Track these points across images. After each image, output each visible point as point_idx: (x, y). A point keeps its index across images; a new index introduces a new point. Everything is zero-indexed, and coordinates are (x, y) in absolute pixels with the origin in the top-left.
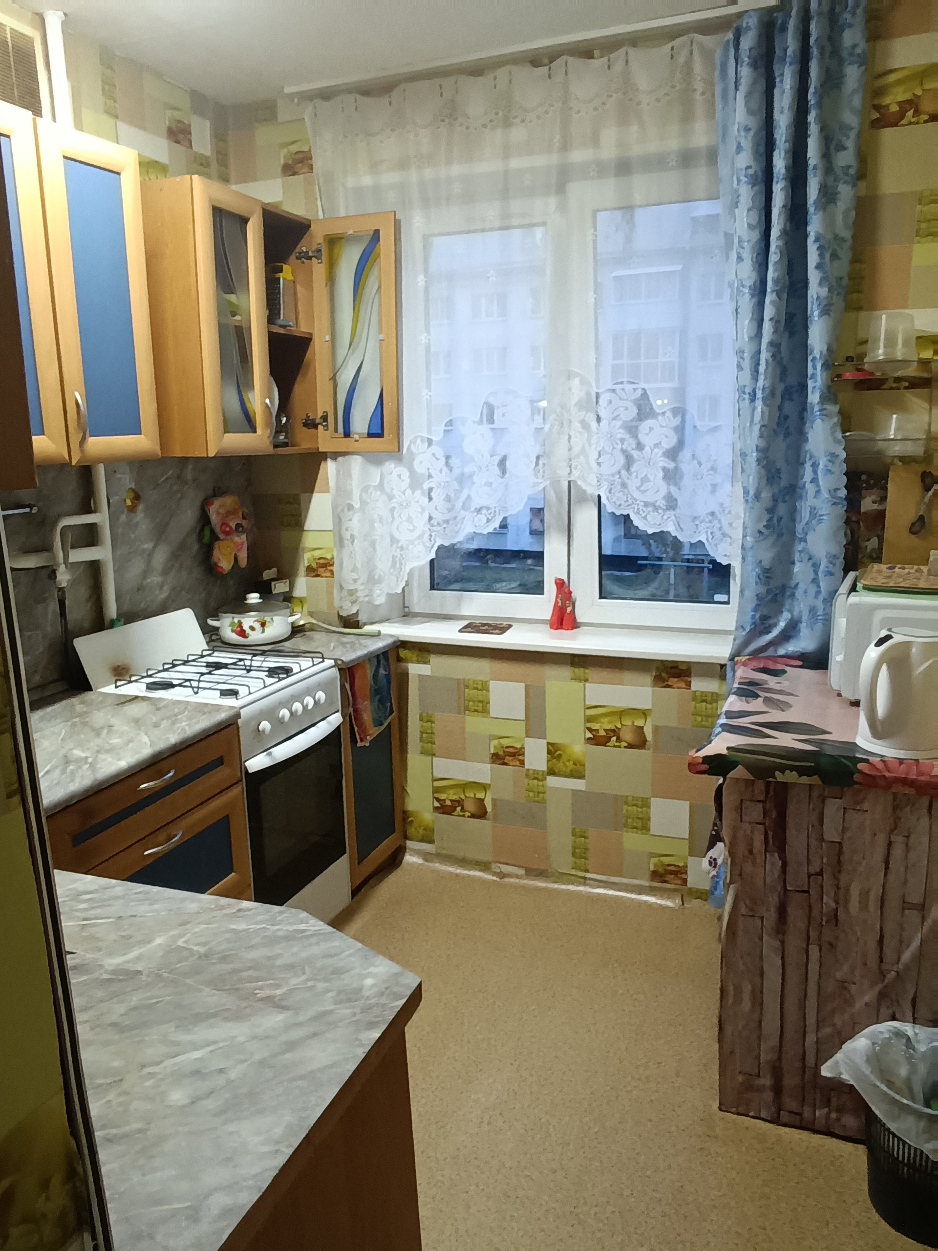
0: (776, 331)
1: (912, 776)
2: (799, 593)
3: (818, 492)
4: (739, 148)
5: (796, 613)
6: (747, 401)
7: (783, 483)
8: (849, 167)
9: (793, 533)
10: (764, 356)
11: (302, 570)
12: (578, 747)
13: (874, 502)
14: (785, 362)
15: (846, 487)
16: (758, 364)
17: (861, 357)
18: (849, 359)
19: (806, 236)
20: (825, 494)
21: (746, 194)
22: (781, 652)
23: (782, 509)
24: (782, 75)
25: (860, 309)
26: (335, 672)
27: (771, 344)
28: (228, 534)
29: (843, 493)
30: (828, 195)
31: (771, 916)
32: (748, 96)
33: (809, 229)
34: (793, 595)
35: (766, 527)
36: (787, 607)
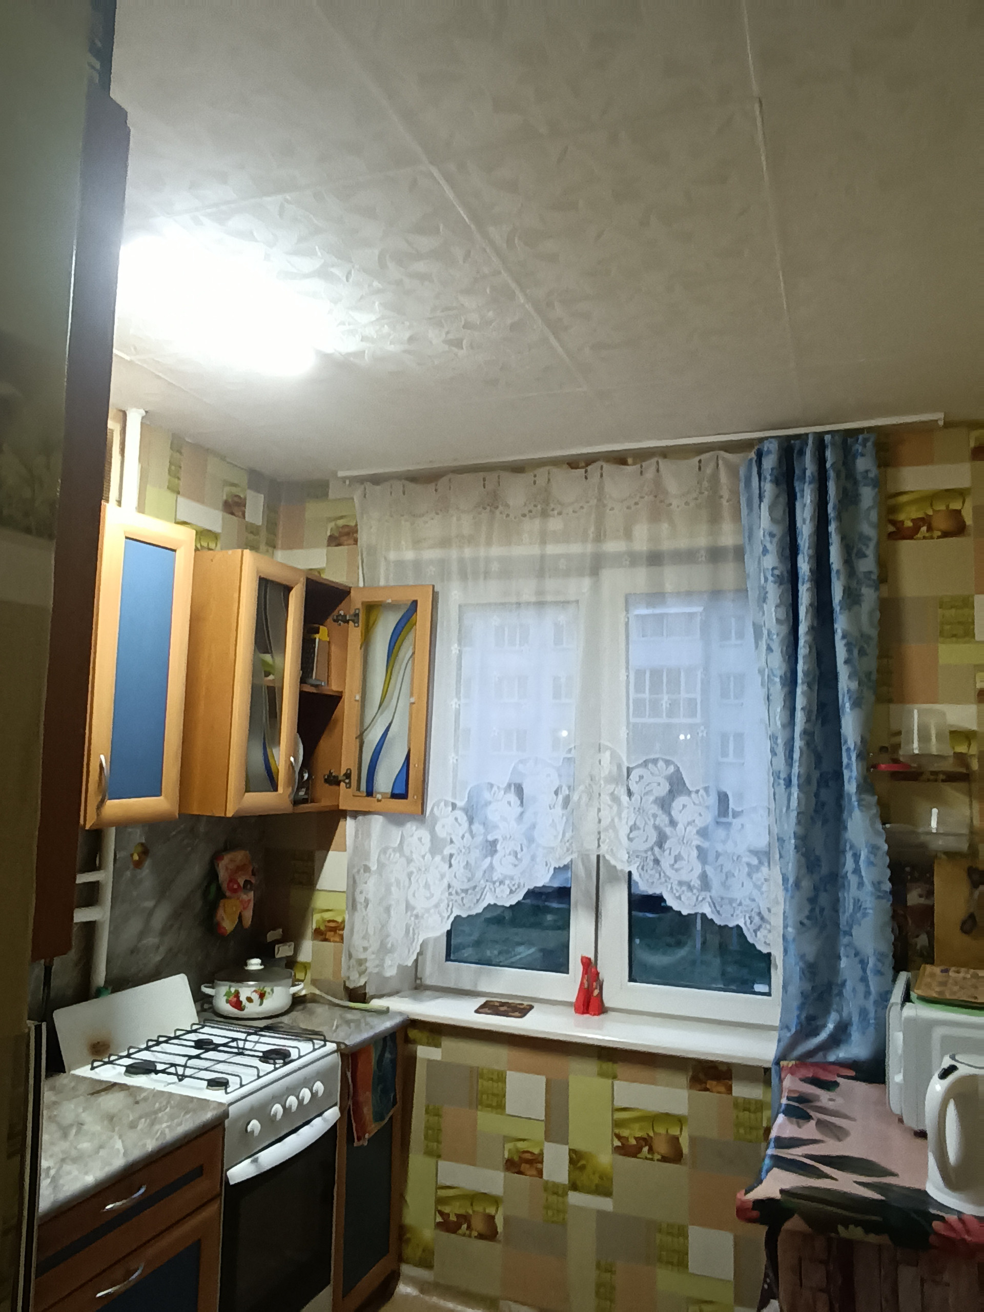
0: (808, 720)
2: (847, 991)
3: (861, 884)
4: (765, 551)
5: (845, 1014)
6: (783, 787)
7: (825, 870)
8: (870, 572)
9: (837, 925)
10: (798, 743)
11: (309, 933)
12: (605, 1158)
13: (921, 896)
14: (819, 748)
15: (890, 880)
16: (791, 751)
17: (897, 746)
18: (883, 749)
19: (833, 632)
20: (868, 887)
21: (773, 592)
22: (832, 1058)
23: (824, 899)
24: (803, 491)
25: (890, 701)
26: (336, 1058)
27: (805, 732)
28: (235, 891)
29: (888, 886)
30: (852, 597)
32: (771, 509)
33: (836, 626)
34: (840, 994)
35: (808, 918)
36: (835, 1006)
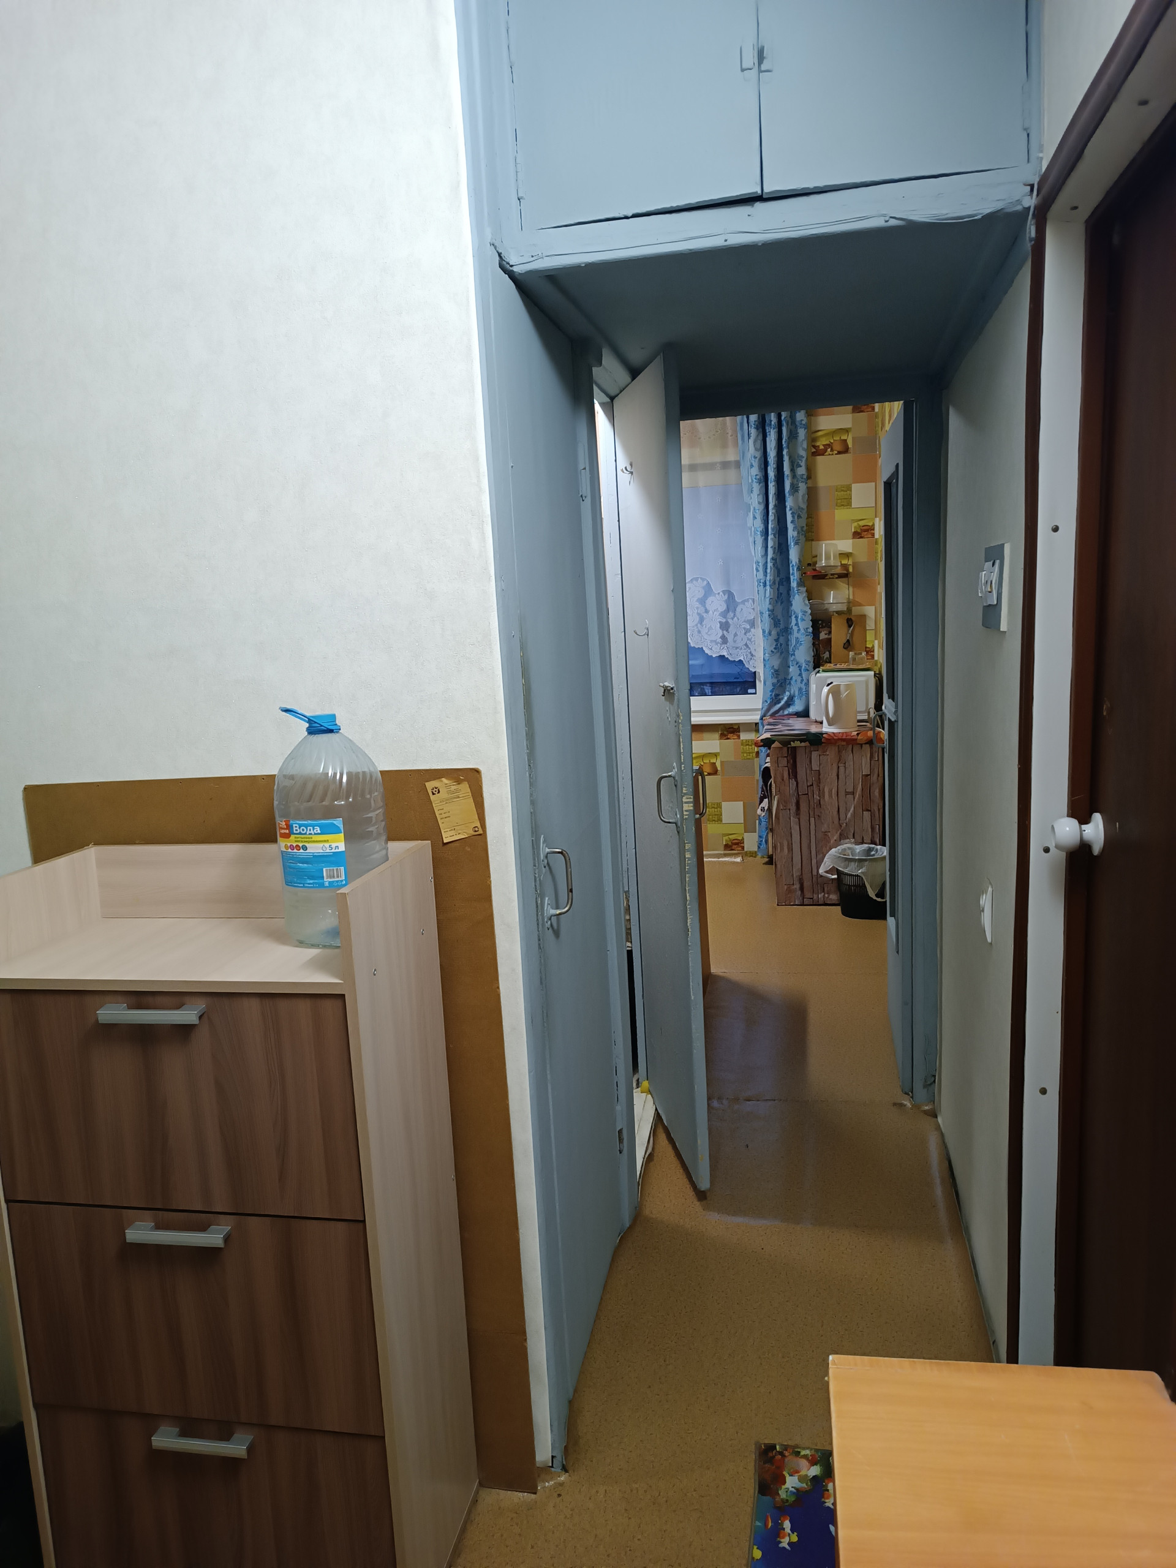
0: (774, 553)
1: (844, 737)
2: (793, 682)
3: (799, 630)
4: (752, 466)
5: (792, 692)
6: (762, 586)
7: (782, 626)
8: (803, 475)
9: (788, 652)
10: (770, 565)
13: (826, 634)
14: (779, 566)
15: (812, 627)
16: (766, 568)
17: (815, 563)
18: (809, 565)
19: (785, 507)
20: (802, 631)
21: (757, 488)
22: (786, 712)
23: (782, 639)
24: (770, 432)
25: (812, 540)
27: (772, 559)
29: (811, 630)
30: (795, 488)
31: (793, 808)
32: (755, 442)
33: (787, 504)
34: (790, 683)
35: (775, 648)
36: (788, 689)
